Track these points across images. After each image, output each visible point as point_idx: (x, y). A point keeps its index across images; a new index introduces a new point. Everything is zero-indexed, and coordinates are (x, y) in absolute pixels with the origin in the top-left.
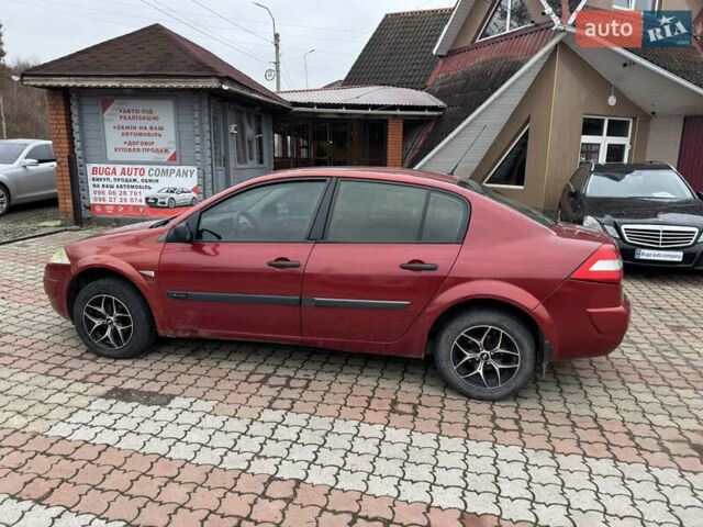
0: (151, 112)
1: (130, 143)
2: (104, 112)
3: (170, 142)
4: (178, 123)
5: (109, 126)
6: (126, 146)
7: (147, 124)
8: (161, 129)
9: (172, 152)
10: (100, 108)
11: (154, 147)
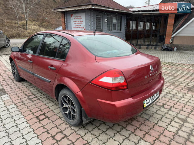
0: (80, 17)
1: (76, 26)
2: (71, 17)
3: (84, 25)
4: (86, 20)
5: (72, 21)
6: (75, 27)
7: (79, 20)
8: (82, 21)
9: (84, 28)
10: (70, 16)
11: (81, 27)
